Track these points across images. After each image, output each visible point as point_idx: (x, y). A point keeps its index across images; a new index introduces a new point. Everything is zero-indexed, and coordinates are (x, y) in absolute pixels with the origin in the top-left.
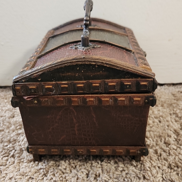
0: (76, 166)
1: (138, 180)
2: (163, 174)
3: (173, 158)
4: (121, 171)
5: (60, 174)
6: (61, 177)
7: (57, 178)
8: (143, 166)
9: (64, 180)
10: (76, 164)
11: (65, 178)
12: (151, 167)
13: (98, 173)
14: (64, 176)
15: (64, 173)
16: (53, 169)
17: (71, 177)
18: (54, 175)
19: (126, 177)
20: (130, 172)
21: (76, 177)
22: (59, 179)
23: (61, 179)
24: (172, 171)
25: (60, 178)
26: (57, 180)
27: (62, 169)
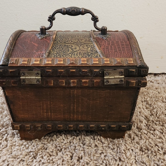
0: (61, 149)
1: (115, 162)
2: (135, 157)
3: (144, 142)
4: (101, 154)
5: (48, 157)
6: (49, 159)
7: (45, 160)
8: (119, 149)
9: (51, 162)
10: (62, 147)
11: (52, 160)
12: (125, 150)
13: (80, 155)
14: (51, 158)
15: (51, 156)
16: (42, 152)
17: (57, 160)
18: (42, 157)
19: (105, 159)
20: (108, 155)
21: (62, 159)
22: (47, 162)
23: (49, 161)
24: (144, 153)
25: (47, 160)
26: (45, 162)
27: (49, 152)
